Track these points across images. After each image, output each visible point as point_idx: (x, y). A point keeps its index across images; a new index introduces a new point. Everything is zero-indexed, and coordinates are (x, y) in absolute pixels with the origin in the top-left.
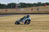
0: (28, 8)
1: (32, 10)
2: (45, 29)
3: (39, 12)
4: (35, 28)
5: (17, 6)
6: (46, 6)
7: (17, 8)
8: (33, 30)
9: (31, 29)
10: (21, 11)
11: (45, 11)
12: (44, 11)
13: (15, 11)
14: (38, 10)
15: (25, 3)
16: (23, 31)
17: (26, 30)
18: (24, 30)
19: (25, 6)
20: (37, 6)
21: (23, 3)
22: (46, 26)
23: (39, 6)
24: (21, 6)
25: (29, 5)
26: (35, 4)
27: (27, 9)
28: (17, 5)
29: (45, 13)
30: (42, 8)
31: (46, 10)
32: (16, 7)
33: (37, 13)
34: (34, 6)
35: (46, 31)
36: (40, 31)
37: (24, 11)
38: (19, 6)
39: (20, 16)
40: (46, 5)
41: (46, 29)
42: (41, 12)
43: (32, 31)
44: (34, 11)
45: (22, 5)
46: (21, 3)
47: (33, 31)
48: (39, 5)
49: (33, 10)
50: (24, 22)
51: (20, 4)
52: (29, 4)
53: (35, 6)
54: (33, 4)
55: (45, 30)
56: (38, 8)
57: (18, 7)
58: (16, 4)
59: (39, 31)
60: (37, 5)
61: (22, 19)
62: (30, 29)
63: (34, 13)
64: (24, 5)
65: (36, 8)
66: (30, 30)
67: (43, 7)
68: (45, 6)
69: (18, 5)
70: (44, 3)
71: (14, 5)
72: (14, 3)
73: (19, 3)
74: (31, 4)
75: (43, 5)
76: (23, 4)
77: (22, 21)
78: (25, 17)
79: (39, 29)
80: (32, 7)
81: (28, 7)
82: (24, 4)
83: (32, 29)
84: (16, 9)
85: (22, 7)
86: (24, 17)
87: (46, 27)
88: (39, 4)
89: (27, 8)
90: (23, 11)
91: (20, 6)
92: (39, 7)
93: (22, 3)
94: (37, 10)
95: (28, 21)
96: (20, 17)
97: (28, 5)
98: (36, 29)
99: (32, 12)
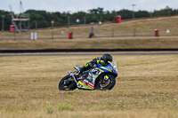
0: (55, 30)
1: (70, 37)
2: (116, 106)
3: (96, 43)
4: (82, 104)
5: (17, 22)
6: (123, 23)
7: (17, 30)
8: (72, 110)
9: (68, 108)
10: (30, 39)
11: (119, 42)
12: (113, 42)
13: (10, 41)
14: (91, 36)
15: (45, 12)
16: (38, 116)
17: (50, 112)
18: (42, 113)
19: (45, 22)
20: (88, 23)
21: (39, 12)
22: (120, 98)
23: (96, 21)
24: (30, 22)
25: (59, 19)
26: (80, 15)
27: (53, 33)
28: (15, 17)
29: (116, 47)
30: (106, 30)
31: (122, 38)
32: (14, 25)
33: (88, 47)
34: (78, 21)
35: (123, 113)
36: (101, 113)
37: (42, 42)
38: (23, 22)
39: (26, 58)
40: (122, 18)
41: (121, 107)
42: (104, 43)
43: (70, 113)
44: (79, 40)
45: (33, 18)
46: (29, 12)
47: (73, 113)
48: (94, 17)
49: (74, 36)
50: (94, 79)
51: (28, 15)
52: (58, 13)
53: (82, 23)
54: (75, 14)
55: (120, 112)
56: (92, 29)
57: (20, 24)
58: (13, 13)
59: (96, 113)
60: (87, 20)
61: (84, 69)
62: (63, 109)
63: (77, 48)
64: (41, 19)
65: (85, 31)
66: (64, 112)
67: (109, 25)
68: (117, 22)
69: (19, 18)
70: (114, 12)
71: (5, 20)
72: (7, 12)
73: (25, 11)
74: (68, 14)
75: (112, 18)
76: (38, 15)
77: (85, 77)
78: (96, 63)
79: (95, 106)
80: (71, 25)
81: (56, 26)
82: (43, 13)
83: (71, 106)
84: (14, 32)
85: (33, 28)
86: (94, 62)
87: (121, 100)
88: (97, 17)
89: (51, 31)
90: (38, 41)
91: (26, 22)
92: (95, 27)
93: (33, 11)
94: (88, 35)
95: (107, 77)
96: (28, 61)
97: (56, 20)
98: (83, 106)
99: (71, 44)
